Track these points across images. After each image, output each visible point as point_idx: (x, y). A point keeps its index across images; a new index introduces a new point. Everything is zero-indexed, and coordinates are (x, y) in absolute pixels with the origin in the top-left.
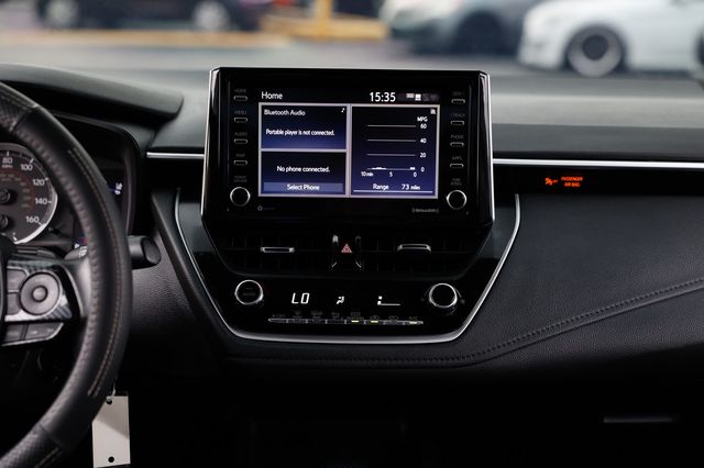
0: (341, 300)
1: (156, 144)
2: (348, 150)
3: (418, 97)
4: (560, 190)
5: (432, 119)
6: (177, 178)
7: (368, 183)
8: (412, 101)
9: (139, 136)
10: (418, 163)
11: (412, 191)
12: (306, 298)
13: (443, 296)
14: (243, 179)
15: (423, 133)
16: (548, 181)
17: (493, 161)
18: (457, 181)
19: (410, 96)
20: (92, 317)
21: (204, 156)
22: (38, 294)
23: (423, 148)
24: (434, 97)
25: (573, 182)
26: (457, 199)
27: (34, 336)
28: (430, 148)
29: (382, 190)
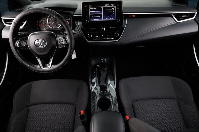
0: (103, 36)
1: (75, 14)
2: (102, 14)
3: (112, 5)
4: (132, 17)
5: (115, 8)
6: (78, 19)
7: (105, 18)
8: (112, 6)
9: (72, 13)
10: (113, 15)
11: (112, 19)
12: (98, 36)
13: (117, 35)
14: (87, 19)
15: (113, 10)
16: (131, 16)
17: (123, 14)
18: (118, 17)
19: (111, 5)
20: (69, 44)
21: (82, 15)
22: (62, 41)
23: (113, 13)
24: (115, 5)
25: (134, 16)
26: (118, 20)
27: (62, 47)
28: (114, 13)
29: (107, 19)
